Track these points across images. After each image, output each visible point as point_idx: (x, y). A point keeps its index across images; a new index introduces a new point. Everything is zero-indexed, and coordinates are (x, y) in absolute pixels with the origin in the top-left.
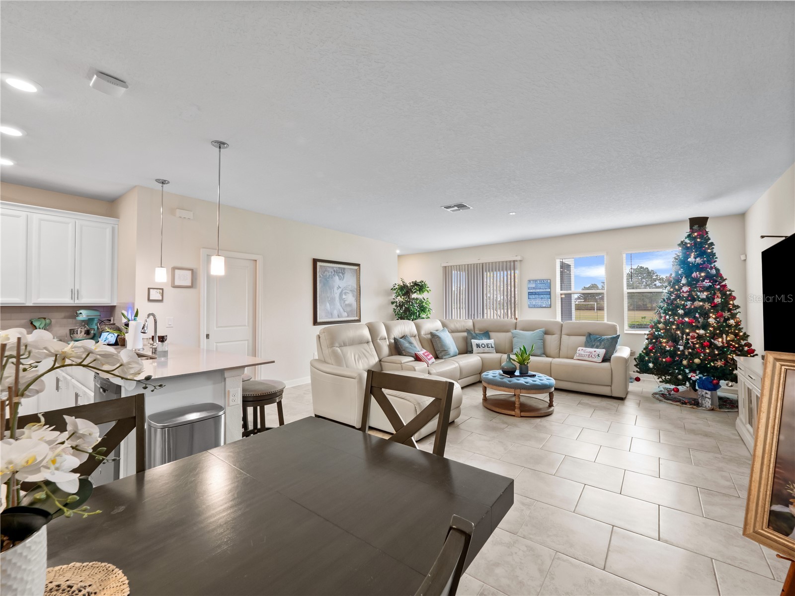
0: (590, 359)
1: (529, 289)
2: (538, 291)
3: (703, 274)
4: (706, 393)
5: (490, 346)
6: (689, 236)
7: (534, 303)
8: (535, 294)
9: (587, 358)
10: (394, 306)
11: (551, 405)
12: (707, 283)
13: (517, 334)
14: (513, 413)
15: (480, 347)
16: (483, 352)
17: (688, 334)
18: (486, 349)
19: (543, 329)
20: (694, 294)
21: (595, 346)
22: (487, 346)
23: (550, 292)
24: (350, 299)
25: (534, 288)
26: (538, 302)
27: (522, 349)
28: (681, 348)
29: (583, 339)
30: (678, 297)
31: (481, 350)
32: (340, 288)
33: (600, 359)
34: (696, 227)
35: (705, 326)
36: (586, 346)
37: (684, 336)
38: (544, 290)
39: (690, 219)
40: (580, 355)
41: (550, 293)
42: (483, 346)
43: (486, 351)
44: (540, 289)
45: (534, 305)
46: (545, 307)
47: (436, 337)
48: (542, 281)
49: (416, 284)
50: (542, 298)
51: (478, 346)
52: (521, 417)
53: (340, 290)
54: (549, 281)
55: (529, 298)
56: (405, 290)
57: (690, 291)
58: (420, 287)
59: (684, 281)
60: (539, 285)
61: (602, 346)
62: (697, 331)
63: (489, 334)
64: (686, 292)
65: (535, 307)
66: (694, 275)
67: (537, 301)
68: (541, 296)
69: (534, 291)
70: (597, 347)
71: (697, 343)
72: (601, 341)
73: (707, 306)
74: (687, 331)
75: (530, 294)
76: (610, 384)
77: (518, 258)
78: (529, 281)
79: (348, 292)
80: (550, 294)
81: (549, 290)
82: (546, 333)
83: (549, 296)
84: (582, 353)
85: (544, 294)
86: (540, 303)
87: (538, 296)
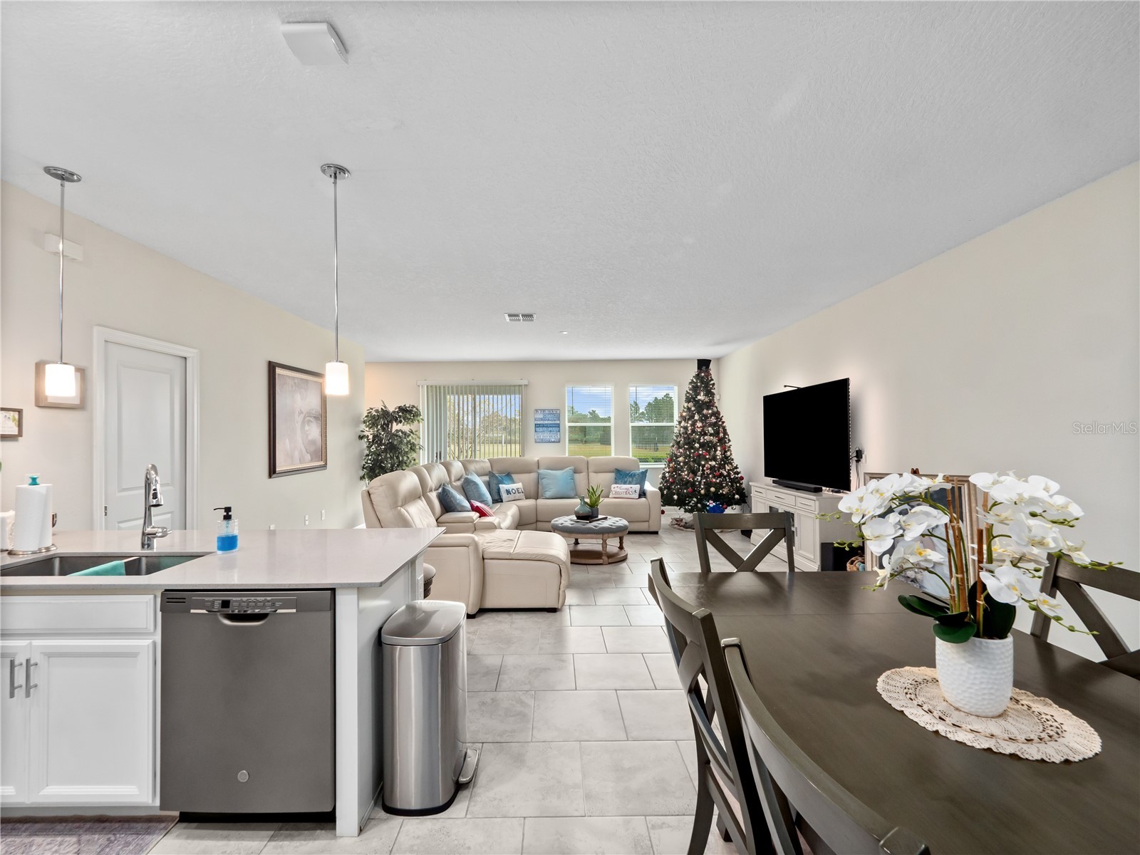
0: (628, 496)
1: (536, 420)
2: (546, 422)
3: (710, 411)
5: (520, 491)
6: (698, 375)
7: (542, 437)
8: (543, 426)
9: (625, 496)
10: (364, 443)
11: (621, 548)
12: (713, 420)
13: (548, 475)
14: (601, 561)
15: (510, 494)
16: (513, 499)
17: (704, 466)
18: (517, 495)
19: (572, 467)
20: (705, 429)
21: (627, 482)
22: (517, 491)
23: (558, 424)
24: (314, 431)
25: (542, 419)
26: (546, 435)
27: (591, 490)
28: (699, 478)
29: (612, 475)
30: (693, 431)
31: (512, 496)
32: (302, 413)
33: (637, 496)
34: (704, 368)
35: (714, 459)
36: (616, 483)
37: (701, 468)
38: (553, 422)
39: (698, 360)
40: (616, 493)
41: (558, 426)
42: (514, 491)
43: (517, 498)
44: (548, 420)
46: (553, 442)
47: (472, 484)
48: (551, 412)
49: (403, 409)
50: (551, 431)
51: (508, 492)
53: (302, 416)
54: (558, 412)
55: (536, 431)
56: (382, 419)
57: (703, 427)
58: (407, 413)
59: (697, 417)
60: (547, 416)
61: (634, 482)
62: (710, 463)
63: (512, 476)
64: (700, 427)
65: (542, 441)
66: (705, 412)
68: (550, 429)
69: (542, 422)
70: (630, 483)
71: (710, 474)
72: (633, 476)
73: (715, 440)
74: (703, 463)
75: (537, 426)
76: (648, 519)
77: (524, 382)
78: (537, 410)
79: (311, 419)
80: (559, 427)
81: (558, 422)
82: (575, 471)
83: (557, 429)
84: (619, 490)
85: (553, 427)
86: (548, 437)
87: (545, 428)
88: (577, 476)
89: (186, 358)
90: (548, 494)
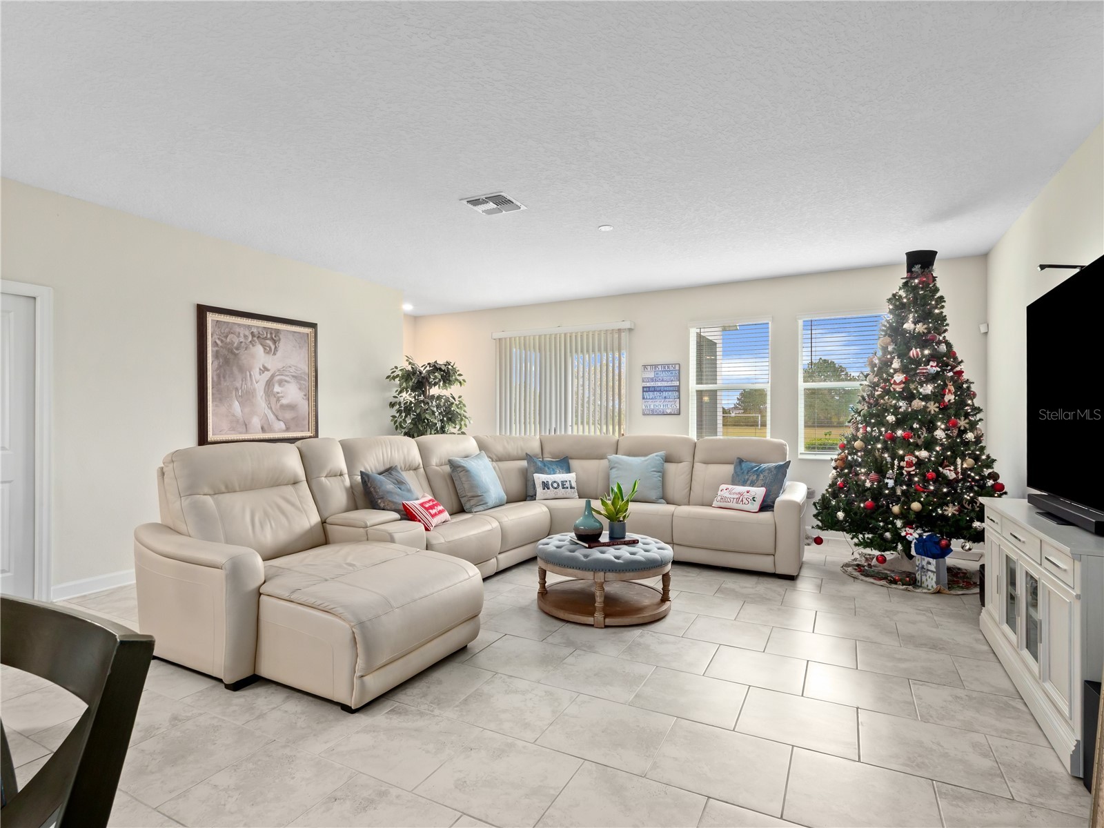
0: (740, 506)
1: (643, 381)
2: (659, 384)
3: (927, 352)
4: (929, 563)
5: (567, 485)
6: (905, 284)
7: (652, 407)
8: (654, 389)
9: (734, 505)
10: (393, 411)
11: (665, 598)
12: (933, 368)
13: (617, 463)
15: (548, 489)
16: (553, 496)
17: (902, 458)
18: (561, 492)
19: (662, 453)
20: (912, 386)
21: (749, 482)
22: (563, 485)
23: (679, 387)
24: (293, 393)
25: (652, 380)
26: (658, 404)
27: (616, 490)
28: (891, 483)
29: (730, 469)
30: (887, 392)
31: (551, 493)
32: (268, 370)
33: (756, 507)
34: (917, 268)
35: (929, 445)
36: (733, 483)
37: (896, 462)
38: (665, 384)
39: (907, 254)
40: (723, 499)
41: (678, 389)
42: (555, 485)
43: (560, 495)
44: (663, 381)
45: (652, 411)
46: (670, 414)
47: (459, 469)
48: (666, 367)
49: (435, 368)
50: (665, 398)
51: (545, 485)
52: (606, 627)
53: (267, 375)
54: (677, 367)
55: (644, 398)
56: (417, 381)
57: (906, 382)
58: (446, 374)
59: (896, 364)
60: (662, 375)
61: (760, 482)
62: (917, 453)
63: (569, 463)
64: (899, 384)
65: (653, 413)
66: (914, 352)
67: (657, 404)
68: (665, 394)
69: (652, 384)
70: (752, 484)
71: (916, 475)
72: (758, 473)
73: (933, 407)
74: (901, 452)
75: (646, 390)
76: (772, 552)
77: (627, 325)
78: (645, 367)
79: (287, 378)
80: (679, 391)
81: (677, 383)
82: (668, 460)
83: (677, 394)
84: (729, 494)
85: (670, 391)
86: (662, 407)
87: (658, 393)
88: (671, 467)
89: (35, 298)
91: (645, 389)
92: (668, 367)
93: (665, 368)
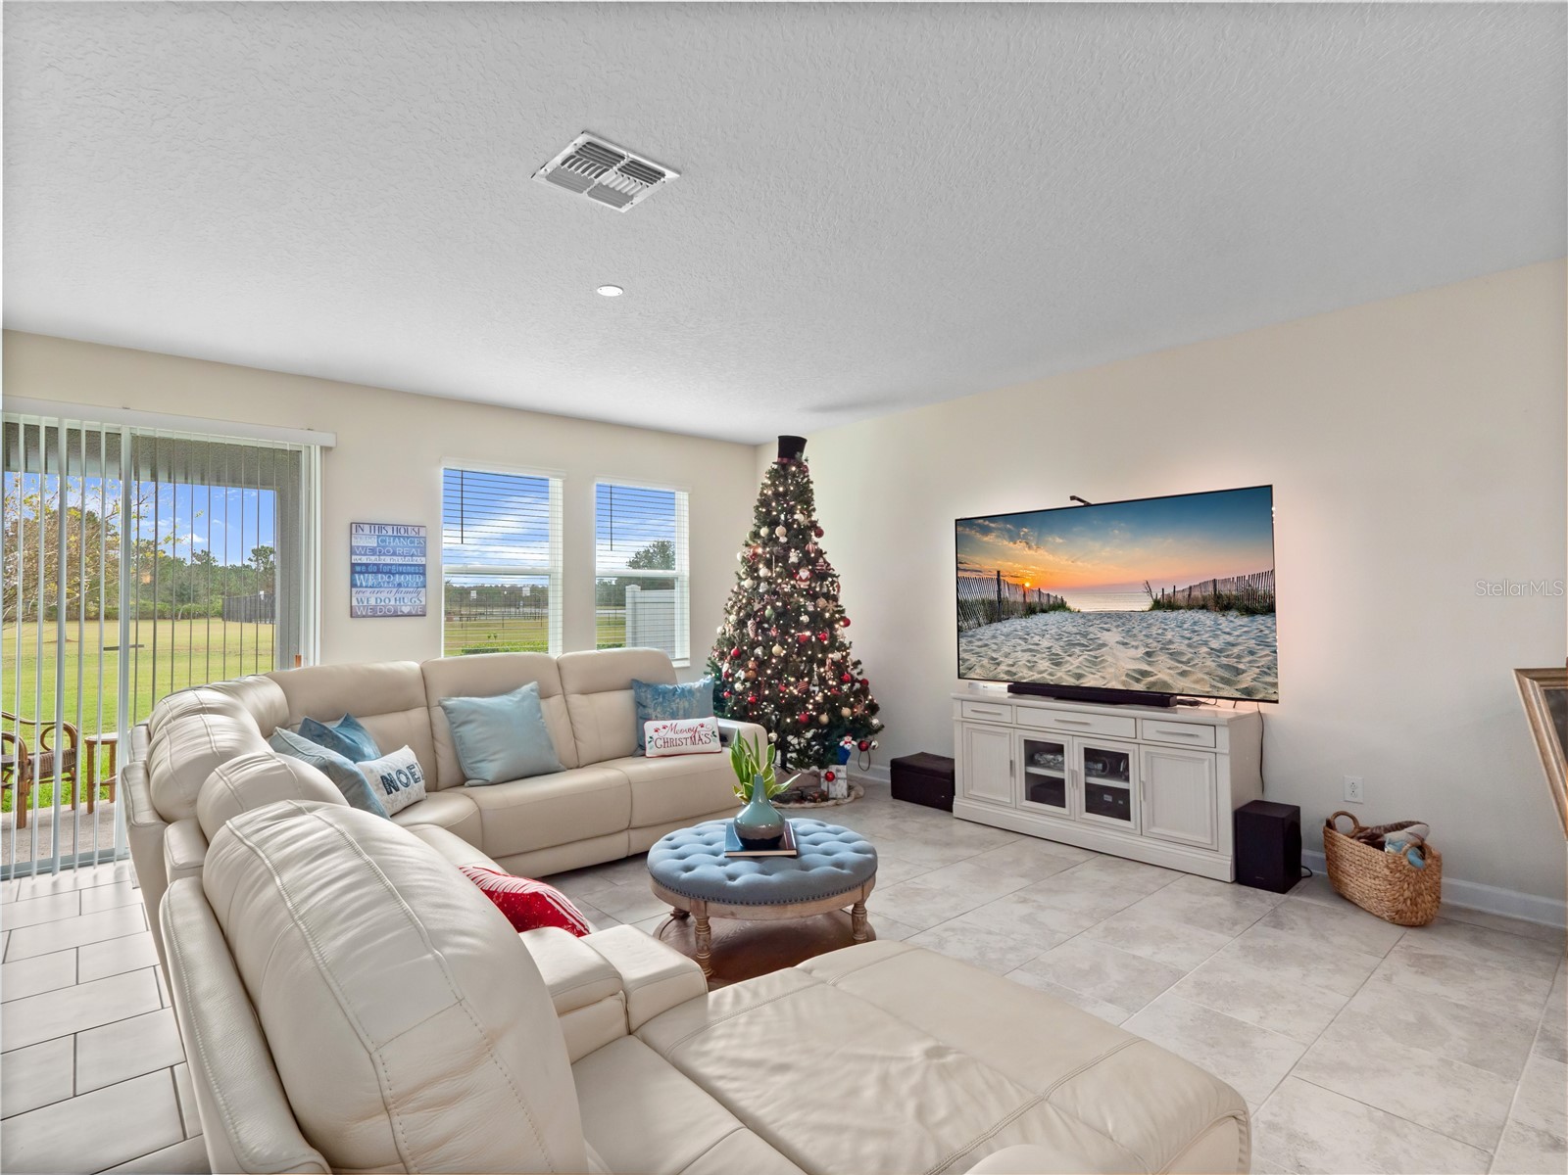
0: (700, 747)
1: (353, 553)
2: (388, 560)
5: (415, 772)
7: (372, 602)
8: (378, 569)
9: (691, 748)
13: (474, 712)
15: (397, 790)
18: (414, 789)
19: (532, 685)
21: (681, 712)
23: (424, 566)
25: (373, 552)
26: (386, 596)
28: (816, 688)
31: (403, 797)
33: (718, 745)
35: (836, 646)
37: (816, 667)
38: (408, 561)
39: (780, 437)
40: (662, 743)
44: (394, 554)
45: (373, 609)
46: (409, 615)
48: (401, 530)
50: (399, 585)
54: (422, 534)
55: (353, 585)
57: (809, 579)
60: (393, 543)
64: (805, 581)
65: (375, 613)
67: (383, 596)
68: (398, 579)
69: (373, 559)
74: (819, 656)
75: (355, 569)
78: (357, 525)
80: (424, 574)
81: (419, 560)
83: (418, 579)
84: (671, 735)
85: (408, 573)
86: (393, 602)
87: (385, 577)
90: (491, 769)
91: (358, 569)
92: (406, 531)
93: (398, 531)
